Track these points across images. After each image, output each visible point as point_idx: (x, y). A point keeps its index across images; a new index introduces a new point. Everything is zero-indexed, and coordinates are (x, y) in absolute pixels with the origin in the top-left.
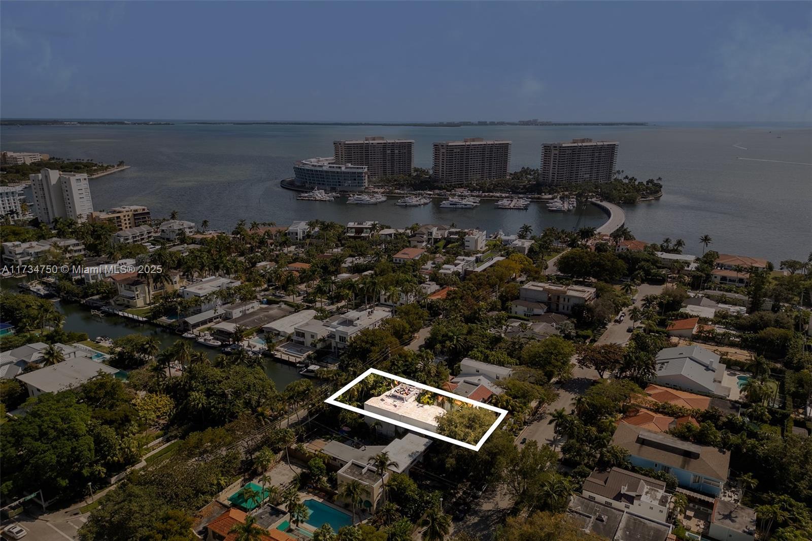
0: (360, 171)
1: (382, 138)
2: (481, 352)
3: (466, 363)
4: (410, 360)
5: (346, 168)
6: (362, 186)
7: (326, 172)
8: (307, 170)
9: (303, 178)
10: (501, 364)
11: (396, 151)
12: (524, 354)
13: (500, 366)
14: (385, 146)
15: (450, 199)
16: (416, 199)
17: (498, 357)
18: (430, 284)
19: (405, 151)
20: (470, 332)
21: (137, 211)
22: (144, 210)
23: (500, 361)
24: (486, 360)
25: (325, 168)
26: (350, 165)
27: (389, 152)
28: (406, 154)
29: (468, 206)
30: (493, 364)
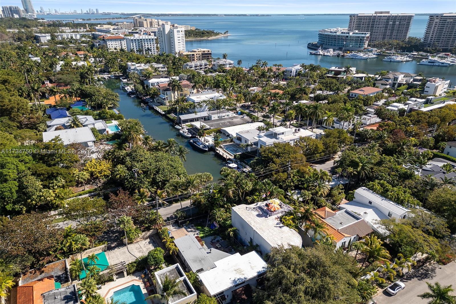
0: (363, 35)
1: (388, 12)
2: (382, 185)
3: (362, 192)
4: (307, 176)
5: (354, 33)
6: (362, 47)
7: (339, 36)
8: (326, 35)
9: (322, 41)
10: (399, 202)
11: (397, 23)
12: (431, 197)
13: (398, 204)
14: (389, 18)
15: (430, 58)
16: (401, 57)
17: (398, 194)
18: (371, 117)
19: (404, 23)
20: (380, 163)
21: (204, 51)
22: (209, 51)
23: (398, 199)
24: (384, 194)
25: (338, 34)
26: (357, 31)
27: (391, 23)
28: (405, 25)
29: (444, 64)
30: (391, 199)
